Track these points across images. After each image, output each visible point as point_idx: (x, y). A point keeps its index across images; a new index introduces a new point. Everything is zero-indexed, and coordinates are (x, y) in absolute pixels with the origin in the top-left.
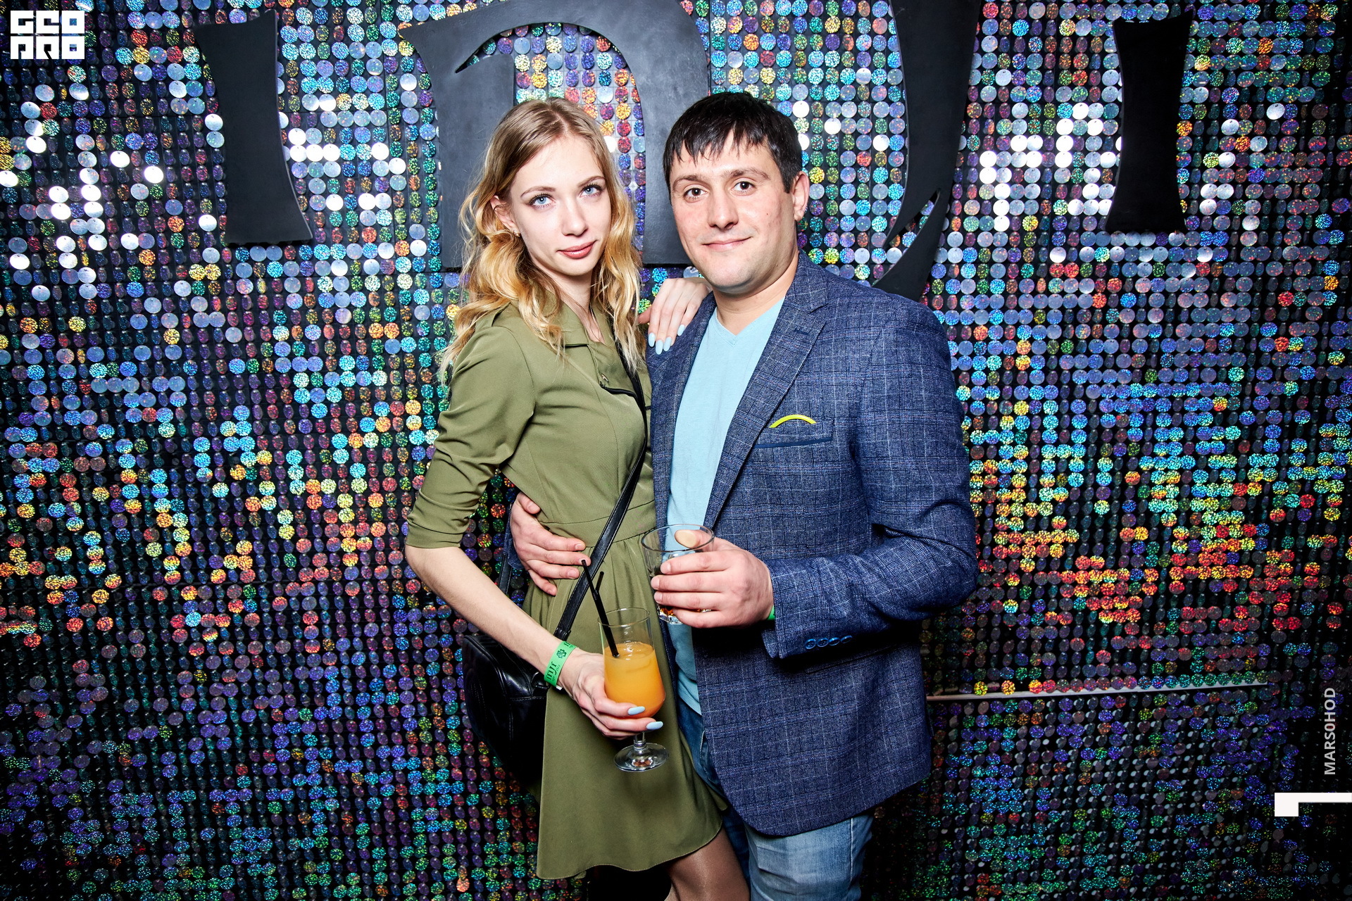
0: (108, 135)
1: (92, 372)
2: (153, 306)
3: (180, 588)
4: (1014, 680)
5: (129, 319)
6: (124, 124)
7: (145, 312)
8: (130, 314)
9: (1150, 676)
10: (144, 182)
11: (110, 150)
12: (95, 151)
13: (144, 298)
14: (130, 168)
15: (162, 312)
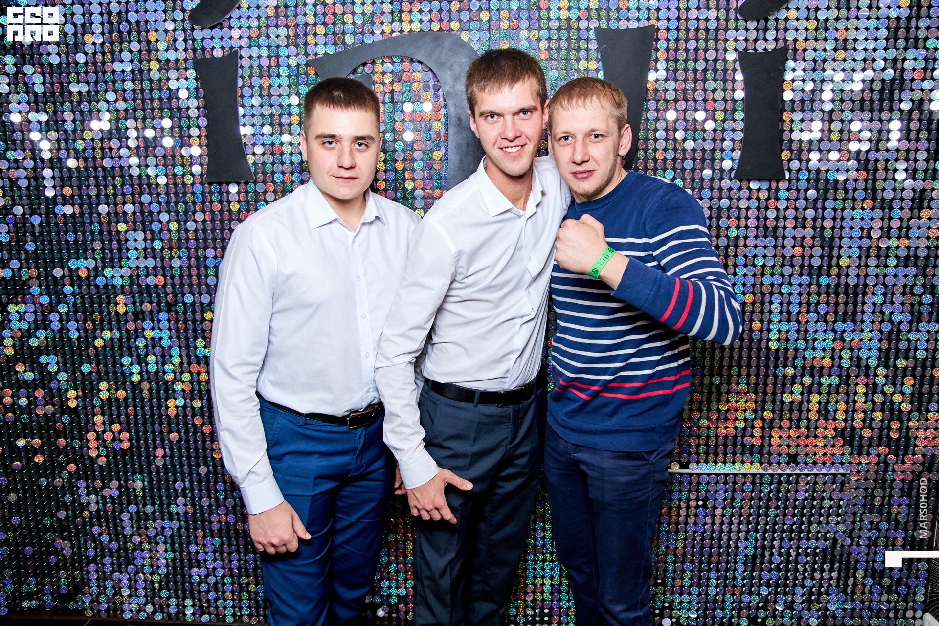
0: (144, 120)
1: (129, 255)
2: (165, 217)
3: (173, 383)
4: (680, 462)
5: (151, 224)
6: (152, 113)
7: (160, 221)
8: (151, 222)
9: (770, 463)
10: (162, 146)
11: (144, 128)
12: (137, 128)
13: (159, 213)
14: (155, 138)
15: (169, 221)
